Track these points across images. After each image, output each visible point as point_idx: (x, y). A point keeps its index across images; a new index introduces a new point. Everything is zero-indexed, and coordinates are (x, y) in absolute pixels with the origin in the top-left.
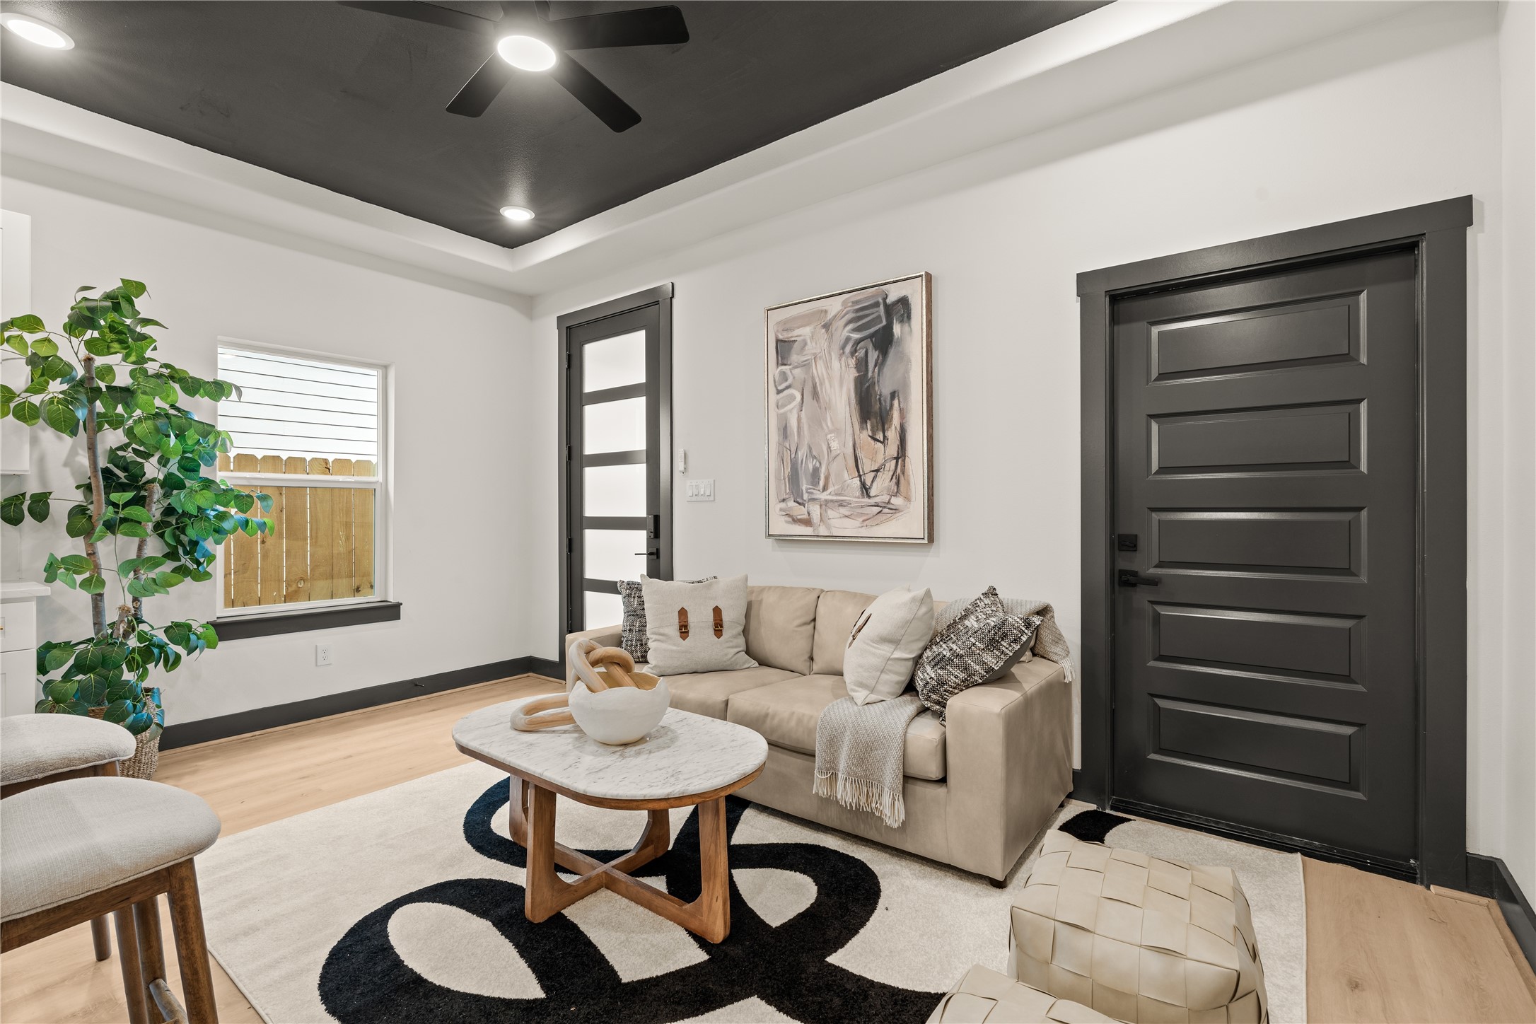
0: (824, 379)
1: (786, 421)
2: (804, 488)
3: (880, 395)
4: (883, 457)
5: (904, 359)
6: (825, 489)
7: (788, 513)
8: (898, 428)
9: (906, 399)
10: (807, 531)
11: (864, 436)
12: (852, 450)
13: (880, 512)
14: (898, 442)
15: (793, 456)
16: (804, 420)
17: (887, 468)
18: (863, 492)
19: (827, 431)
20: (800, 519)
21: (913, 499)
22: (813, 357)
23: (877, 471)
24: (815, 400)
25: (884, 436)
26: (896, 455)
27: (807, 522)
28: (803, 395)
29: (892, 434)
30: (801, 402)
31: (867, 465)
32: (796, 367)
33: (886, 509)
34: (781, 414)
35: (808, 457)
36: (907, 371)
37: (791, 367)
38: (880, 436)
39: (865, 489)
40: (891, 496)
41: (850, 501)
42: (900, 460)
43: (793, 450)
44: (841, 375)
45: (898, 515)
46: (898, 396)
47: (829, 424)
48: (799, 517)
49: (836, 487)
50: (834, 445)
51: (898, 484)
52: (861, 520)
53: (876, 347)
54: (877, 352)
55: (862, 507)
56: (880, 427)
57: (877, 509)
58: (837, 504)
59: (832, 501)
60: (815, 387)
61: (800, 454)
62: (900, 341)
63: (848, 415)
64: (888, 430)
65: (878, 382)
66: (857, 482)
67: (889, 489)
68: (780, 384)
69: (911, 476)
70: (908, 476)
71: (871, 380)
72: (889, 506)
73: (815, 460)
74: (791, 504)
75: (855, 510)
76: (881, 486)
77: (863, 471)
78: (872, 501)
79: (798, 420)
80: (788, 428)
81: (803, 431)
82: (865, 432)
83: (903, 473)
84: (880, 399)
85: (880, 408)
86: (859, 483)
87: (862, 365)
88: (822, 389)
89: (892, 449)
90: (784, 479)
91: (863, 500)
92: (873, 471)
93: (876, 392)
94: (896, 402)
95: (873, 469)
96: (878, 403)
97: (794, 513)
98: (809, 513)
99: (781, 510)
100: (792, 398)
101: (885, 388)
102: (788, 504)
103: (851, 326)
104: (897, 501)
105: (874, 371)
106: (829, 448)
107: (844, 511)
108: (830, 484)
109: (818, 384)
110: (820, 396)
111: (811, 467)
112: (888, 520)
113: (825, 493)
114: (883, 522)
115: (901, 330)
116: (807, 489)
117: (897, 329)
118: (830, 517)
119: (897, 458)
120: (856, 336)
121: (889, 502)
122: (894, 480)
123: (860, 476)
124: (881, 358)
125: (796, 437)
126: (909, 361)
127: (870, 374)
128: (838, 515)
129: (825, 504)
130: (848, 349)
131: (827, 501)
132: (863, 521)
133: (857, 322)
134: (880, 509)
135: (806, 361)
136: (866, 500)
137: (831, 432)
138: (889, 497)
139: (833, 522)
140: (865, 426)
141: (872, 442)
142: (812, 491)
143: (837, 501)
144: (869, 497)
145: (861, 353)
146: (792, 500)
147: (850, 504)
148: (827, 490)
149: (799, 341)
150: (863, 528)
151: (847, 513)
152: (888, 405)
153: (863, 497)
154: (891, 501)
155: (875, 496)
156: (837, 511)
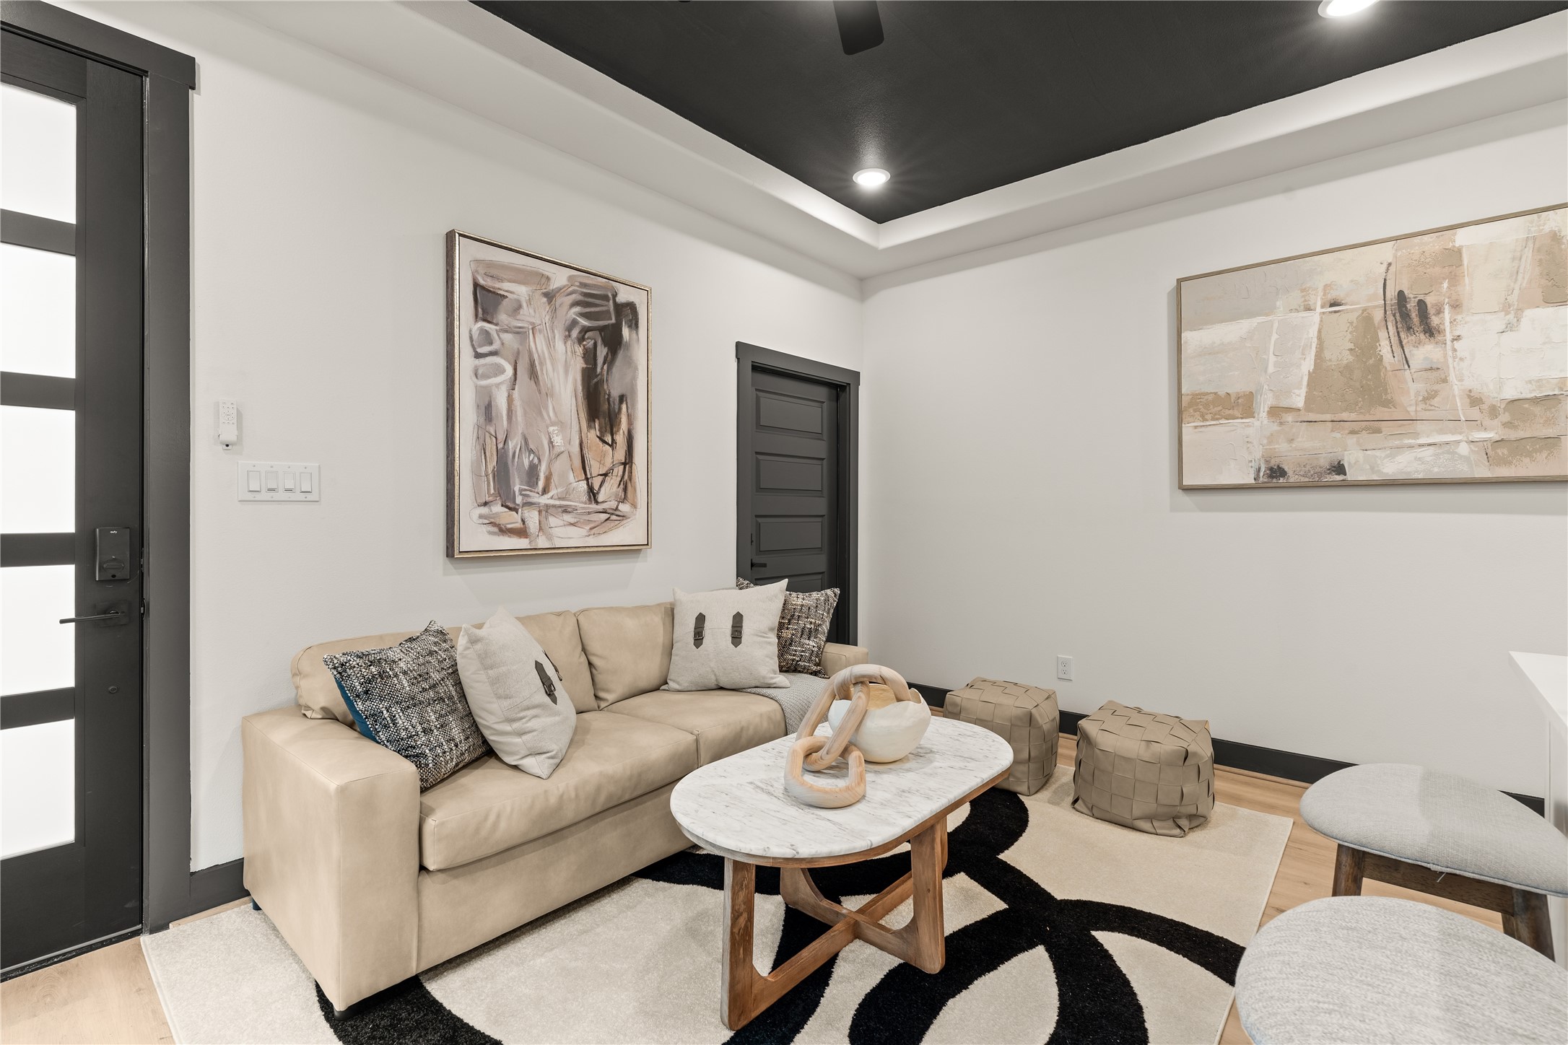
0: (545, 359)
1: (490, 397)
2: (516, 489)
3: (609, 395)
4: (611, 461)
5: (630, 363)
6: (545, 491)
7: (493, 520)
8: (626, 433)
9: (634, 405)
10: (522, 543)
11: (592, 435)
12: (578, 449)
13: (608, 519)
14: (625, 448)
15: (500, 446)
16: (517, 403)
17: (615, 473)
18: (590, 497)
19: (548, 422)
20: (511, 529)
21: (639, 507)
22: (530, 327)
23: (605, 475)
24: (533, 382)
25: (613, 440)
26: (623, 461)
27: (522, 532)
28: (515, 369)
29: (620, 439)
30: (513, 378)
31: (595, 468)
32: (506, 331)
33: (614, 516)
34: (482, 387)
35: (523, 449)
36: (634, 378)
37: (497, 328)
38: (608, 439)
39: (593, 494)
40: (619, 502)
41: (576, 506)
42: (627, 466)
43: (501, 437)
44: (566, 361)
45: (625, 522)
46: (626, 400)
47: (551, 414)
48: (509, 526)
49: (560, 490)
50: (558, 440)
51: (625, 490)
52: (588, 528)
53: (605, 343)
54: (606, 348)
55: (589, 513)
56: (608, 428)
57: (605, 516)
58: (560, 510)
59: (554, 506)
60: (532, 365)
61: (511, 444)
62: (628, 346)
63: (574, 408)
64: (616, 434)
65: (607, 380)
66: (583, 485)
67: (617, 495)
68: (481, 346)
69: (637, 484)
70: (635, 483)
71: (600, 376)
72: (617, 513)
73: (532, 456)
74: (497, 508)
75: (581, 517)
76: (608, 492)
77: (591, 474)
78: (600, 507)
79: (508, 400)
80: (494, 409)
81: (516, 417)
82: (592, 431)
83: (630, 480)
84: (608, 399)
85: (609, 409)
86: (586, 486)
87: (590, 356)
88: (542, 370)
89: (620, 454)
90: (487, 475)
91: (590, 506)
92: (601, 475)
93: (605, 393)
94: (624, 406)
95: (601, 473)
96: (607, 403)
97: (502, 521)
98: (523, 521)
99: (481, 517)
100: (499, 370)
101: (614, 388)
102: (492, 508)
103: (577, 309)
104: (624, 508)
105: (602, 368)
106: (551, 442)
107: (569, 518)
108: (552, 485)
109: (537, 363)
110: (540, 378)
111: (526, 463)
112: (616, 527)
113: (546, 496)
114: (610, 530)
115: (630, 336)
116: (521, 490)
117: (626, 332)
118: (553, 526)
119: (625, 464)
120: (584, 322)
121: (617, 509)
122: (622, 486)
123: (587, 479)
124: (610, 356)
125: (505, 423)
126: (636, 369)
127: (599, 370)
128: (561, 523)
129: (545, 510)
130: (575, 333)
131: (547, 507)
132: (591, 529)
133: (585, 307)
134: (608, 516)
135: (520, 328)
136: (594, 506)
137: (553, 424)
138: (616, 503)
139: (556, 531)
140: (593, 425)
141: (601, 443)
142: (528, 493)
143: (560, 507)
144: (597, 502)
145: (590, 344)
146: (500, 503)
147: (577, 510)
148: (548, 493)
149: (511, 299)
150: (591, 537)
151: (573, 521)
152: (617, 407)
153: (591, 503)
154: (619, 508)
155: (603, 502)
156: (561, 518)
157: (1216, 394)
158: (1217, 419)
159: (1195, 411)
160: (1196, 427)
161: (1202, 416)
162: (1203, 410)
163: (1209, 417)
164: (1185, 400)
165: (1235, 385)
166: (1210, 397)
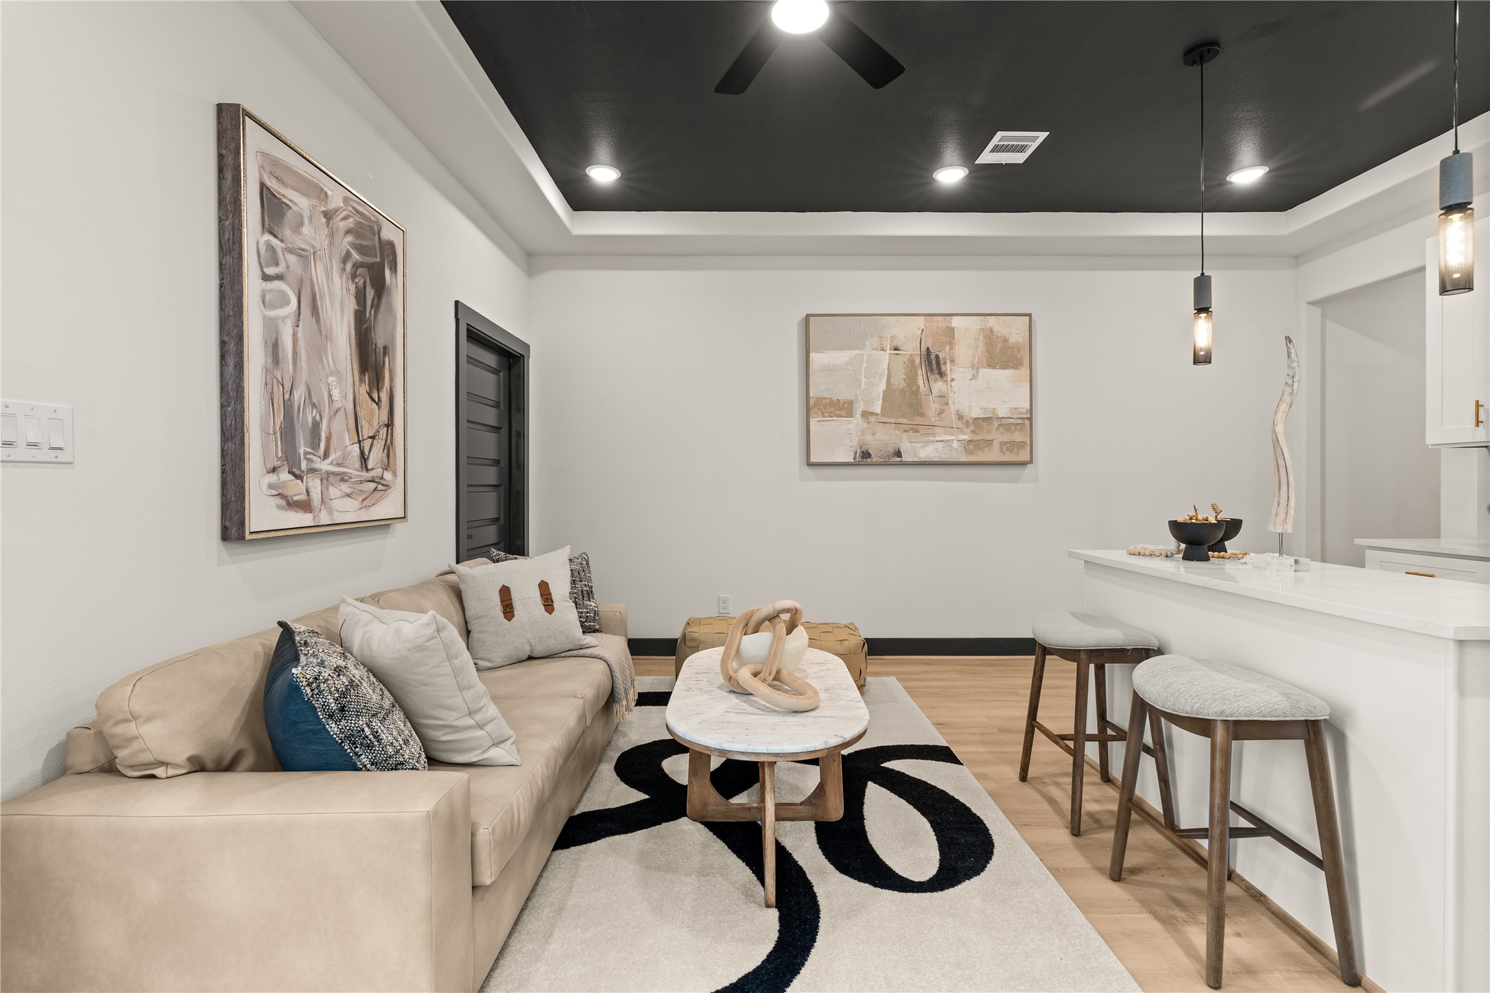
0: (325, 293)
1: (277, 333)
2: (301, 451)
3: (376, 345)
4: (378, 421)
5: (391, 310)
6: (326, 456)
7: (281, 491)
8: (388, 390)
9: (394, 359)
10: (307, 519)
11: (364, 389)
12: (352, 406)
13: (375, 489)
14: (388, 408)
15: (287, 396)
16: (301, 344)
17: (380, 437)
18: (362, 464)
19: (328, 370)
20: (297, 501)
21: (398, 475)
22: (312, 251)
23: (373, 437)
24: (314, 319)
25: (379, 397)
26: (386, 423)
27: (305, 506)
28: (299, 301)
29: (384, 396)
30: (297, 312)
31: (366, 431)
32: (291, 251)
33: (380, 485)
34: (270, 319)
35: (307, 402)
36: (394, 329)
37: (283, 245)
38: (375, 396)
39: (364, 458)
40: (384, 469)
41: (351, 474)
42: (389, 429)
43: (287, 385)
44: (342, 299)
45: (388, 492)
46: (389, 353)
47: (330, 360)
48: (296, 498)
49: (338, 454)
50: (336, 394)
51: (388, 455)
52: (360, 500)
53: (373, 286)
54: (373, 290)
55: (361, 482)
56: (375, 384)
57: (373, 485)
58: (338, 478)
59: (333, 473)
60: (314, 298)
61: (296, 395)
62: (390, 291)
64: (381, 391)
65: (374, 327)
67: (382, 461)
68: (267, 265)
69: (397, 449)
70: (395, 448)
71: (368, 322)
72: (383, 482)
73: (315, 411)
74: (285, 476)
75: (356, 486)
76: (376, 456)
77: (362, 436)
78: (369, 475)
79: (293, 339)
80: (280, 348)
81: (301, 361)
82: (363, 385)
83: (392, 444)
84: (375, 350)
85: (376, 361)
86: (358, 451)
87: (361, 297)
88: (322, 307)
89: (384, 417)
90: (275, 433)
91: (362, 474)
92: (370, 438)
93: (373, 343)
94: (387, 359)
95: (370, 435)
96: (374, 354)
97: (289, 492)
98: (308, 492)
99: (270, 486)
101: (380, 337)
102: (281, 475)
103: (350, 238)
105: (370, 313)
106: (330, 396)
107: (345, 488)
108: (332, 448)
109: (318, 296)
110: (321, 316)
111: (310, 419)
112: (381, 498)
113: (326, 461)
114: (377, 501)
115: (390, 279)
116: (306, 453)
117: (388, 274)
118: (332, 497)
119: (387, 426)
120: (356, 255)
121: (382, 478)
122: (386, 451)
123: (359, 442)
124: (376, 301)
125: (291, 367)
126: (395, 318)
127: (368, 314)
128: (339, 494)
129: (326, 478)
130: (349, 267)
131: (328, 473)
132: (363, 500)
133: (356, 237)
134: (376, 485)
135: (303, 250)
136: (364, 474)
137: (332, 374)
138: (382, 470)
139: (335, 503)
140: (363, 378)
141: (370, 400)
142: (311, 456)
143: (338, 474)
144: (367, 470)
145: (361, 282)
146: (287, 469)
147: (352, 478)
148: (329, 457)
149: (294, 211)
150: (363, 510)
151: (348, 491)
152: (381, 360)
153: (362, 471)
154: (384, 476)
155: (372, 469)
156: (339, 488)
157: (831, 399)
158: (832, 417)
159: (818, 410)
160: (819, 421)
161: (823, 414)
162: (823, 409)
163: (826, 414)
164: (812, 401)
165: (843, 394)
166: (828, 401)
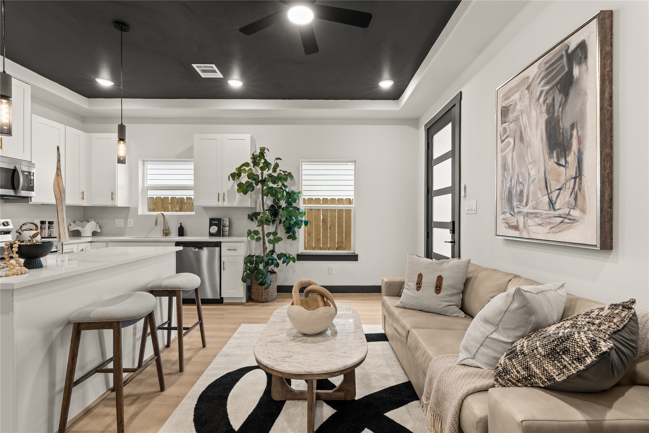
0: (526, 127)
1: (506, 160)
2: (515, 205)
3: (563, 129)
4: (564, 178)
5: (583, 95)
6: (527, 204)
7: (506, 221)
8: (576, 152)
9: (583, 127)
10: (516, 233)
12: (543, 175)
13: (562, 222)
14: (576, 164)
15: (509, 183)
16: (515, 158)
17: (567, 186)
18: (550, 205)
19: (528, 163)
20: (512, 225)
21: (588, 211)
22: (520, 113)
23: (560, 189)
24: (521, 143)
25: (566, 161)
26: (574, 176)
27: (516, 228)
28: (514, 141)
29: (572, 158)
30: (514, 146)
31: (554, 185)
32: (511, 123)
33: (567, 220)
34: (503, 156)
35: (517, 182)
37: (508, 123)
38: (563, 162)
40: (570, 209)
41: (542, 213)
42: (578, 180)
43: (509, 179)
44: (537, 121)
45: (575, 224)
46: (577, 126)
47: (529, 158)
48: (512, 224)
49: (533, 203)
50: (533, 172)
51: (576, 199)
52: (549, 227)
53: (560, 92)
54: (561, 95)
55: (550, 217)
56: (563, 154)
57: (560, 220)
58: (533, 215)
59: (530, 213)
60: (521, 133)
61: (513, 181)
62: (578, 79)
63: (541, 149)
64: (568, 156)
65: (562, 118)
66: (546, 198)
67: (569, 203)
68: (503, 137)
69: (587, 192)
70: (584, 192)
71: (557, 119)
72: (569, 217)
73: (521, 185)
74: (508, 215)
75: (545, 219)
76: (563, 201)
77: (551, 190)
78: (557, 213)
79: (512, 158)
80: (507, 165)
81: (515, 165)
82: (552, 160)
83: (580, 190)
84: (562, 132)
85: (563, 139)
86: (547, 199)
87: (550, 109)
88: (525, 134)
89: (572, 171)
90: (505, 199)
91: (550, 212)
92: (558, 190)
93: (560, 128)
94: (575, 132)
95: (557, 188)
96: (562, 135)
97: (509, 222)
98: (517, 222)
99: (503, 219)
100: (509, 143)
101: (565, 124)
102: (506, 215)
103: (544, 82)
104: (575, 213)
105: (559, 111)
106: (529, 175)
107: (538, 220)
108: (530, 200)
109: (523, 131)
110: (525, 139)
111: (519, 190)
112: (568, 228)
113: (527, 207)
114: (564, 230)
115: (580, 71)
117: (576, 71)
118: (530, 225)
119: (575, 178)
120: (547, 88)
121: (569, 214)
122: (573, 196)
123: (548, 194)
124: (564, 99)
125: (511, 170)
127: (556, 114)
128: (534, 224)
130: (542, 99)
131: (528, 214)
132: (551, 228)
133: (547, 77)
134: (562, 219)
135: (516, 116)
136: (552, 212)
137: (530, 164)
138: (568, 209)
139: (532, 229)
140: (552, 155)
141: (557, 166)
142: (519, 206)
143: (533, 213)
144: (554, 210)
145: (549, 101)
146: (509, 213)
147: (542, 215)
148: (528, 205)
149: (513, 104)
150: (551, 234)
151: (540, 222)
152: (569, 135)
153: (550, 210)
154: (571, 213)
155: (559, 209)
156: (534, 220)
